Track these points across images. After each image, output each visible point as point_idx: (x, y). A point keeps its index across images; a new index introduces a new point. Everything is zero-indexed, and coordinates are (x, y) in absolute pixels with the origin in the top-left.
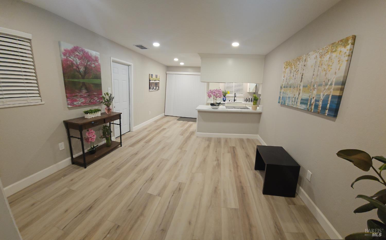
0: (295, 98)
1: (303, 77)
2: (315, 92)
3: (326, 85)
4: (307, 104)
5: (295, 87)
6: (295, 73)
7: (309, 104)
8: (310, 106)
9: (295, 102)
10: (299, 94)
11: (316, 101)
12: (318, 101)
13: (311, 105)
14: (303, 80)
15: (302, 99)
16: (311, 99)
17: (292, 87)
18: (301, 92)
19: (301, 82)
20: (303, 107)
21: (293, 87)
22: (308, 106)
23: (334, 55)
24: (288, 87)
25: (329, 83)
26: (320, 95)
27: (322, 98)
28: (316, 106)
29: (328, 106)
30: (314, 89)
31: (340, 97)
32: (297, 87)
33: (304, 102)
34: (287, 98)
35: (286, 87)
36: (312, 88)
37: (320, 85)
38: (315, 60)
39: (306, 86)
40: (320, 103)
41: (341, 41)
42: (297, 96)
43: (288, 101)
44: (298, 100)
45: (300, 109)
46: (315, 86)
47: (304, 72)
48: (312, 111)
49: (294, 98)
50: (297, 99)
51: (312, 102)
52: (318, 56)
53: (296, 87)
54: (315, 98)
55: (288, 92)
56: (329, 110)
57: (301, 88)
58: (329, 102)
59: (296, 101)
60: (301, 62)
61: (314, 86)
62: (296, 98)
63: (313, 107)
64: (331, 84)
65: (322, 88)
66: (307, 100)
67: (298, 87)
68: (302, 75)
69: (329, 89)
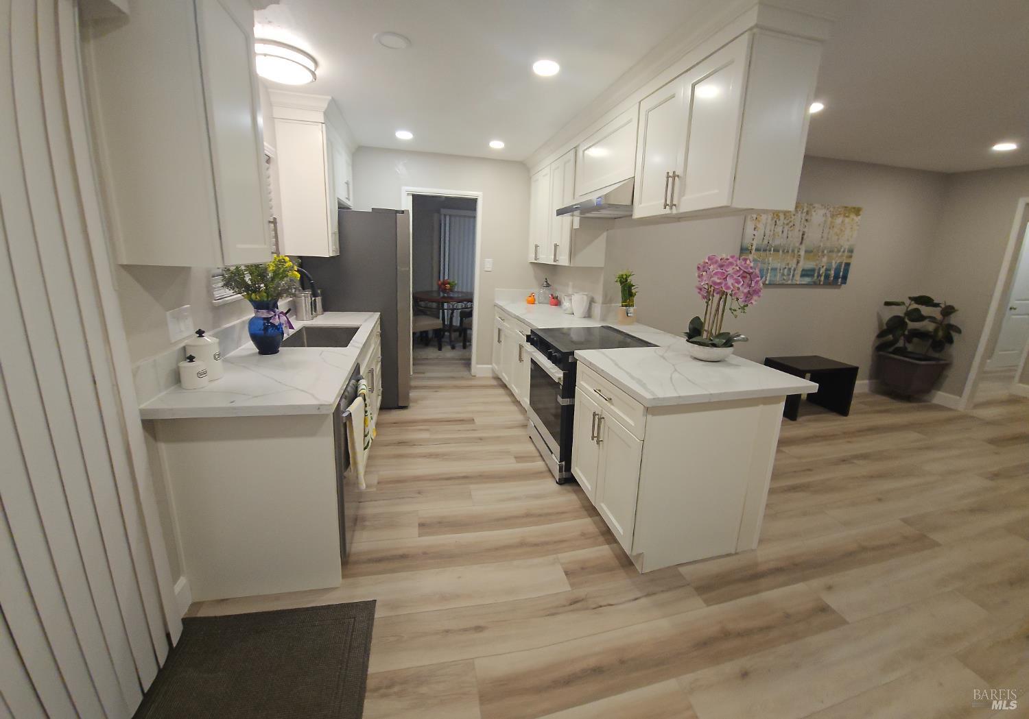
0: (790, 269)
1: (805, 237)
2: (825, 260)
3: (839, 251)
4: (812, 276)
5: (788, 252)
6: (786, 228)
7: (816, 275)
8: (818, 277)
9: (789, 275)
10: (798, 262)
11: (827, 270)
12: (830, 270)
13: (819, 275)
14: (804, 242)
15: (803, 270)
16: (820, 268)
17: (781, 252)
18: (802, 259)
19: (801, 243)
20: (807, 280)
21: (783, 251)
22: (816, 278)
23: (847, 220)
24: (770, 251)
25: (842, 250)
26: (831, 263)
27: (834, 266)
28: (827, 277)
29: (841, 274)
30: (823, 256)
31: (848, 265)
32: (793, 251)
33: (806, 273)
34: (768, 270)
35: (765, 250)
36: (820, 254)
37: (831, 251)
38: (824, 219)
39: (811, 252)
40: (832, 272)
41: (854, 208)
42: (794, 266)
43: (770, 276)
44: (796, 272)
45: (799, 284)
46: (825, 252)
47: (806, 230)
48: (822, 283)
49: (786, 270)
50: (795, 270)
51: (821, 272)
52: (829, 215)
53: (790, 251)
54: (825, 267)
55: (770, 259)
56: (842, 278)
57: (802, 253)
58: (842, 270)
59: (792, 274)
60: (800, 212)
61: (823, 252)
62: (793, 268)
63: (822, 278)
64: (844, 252)
65: (834, 255)
66: (813, 270)
67: (796, 252)
68: (803, 234)
69: (842, 256)
